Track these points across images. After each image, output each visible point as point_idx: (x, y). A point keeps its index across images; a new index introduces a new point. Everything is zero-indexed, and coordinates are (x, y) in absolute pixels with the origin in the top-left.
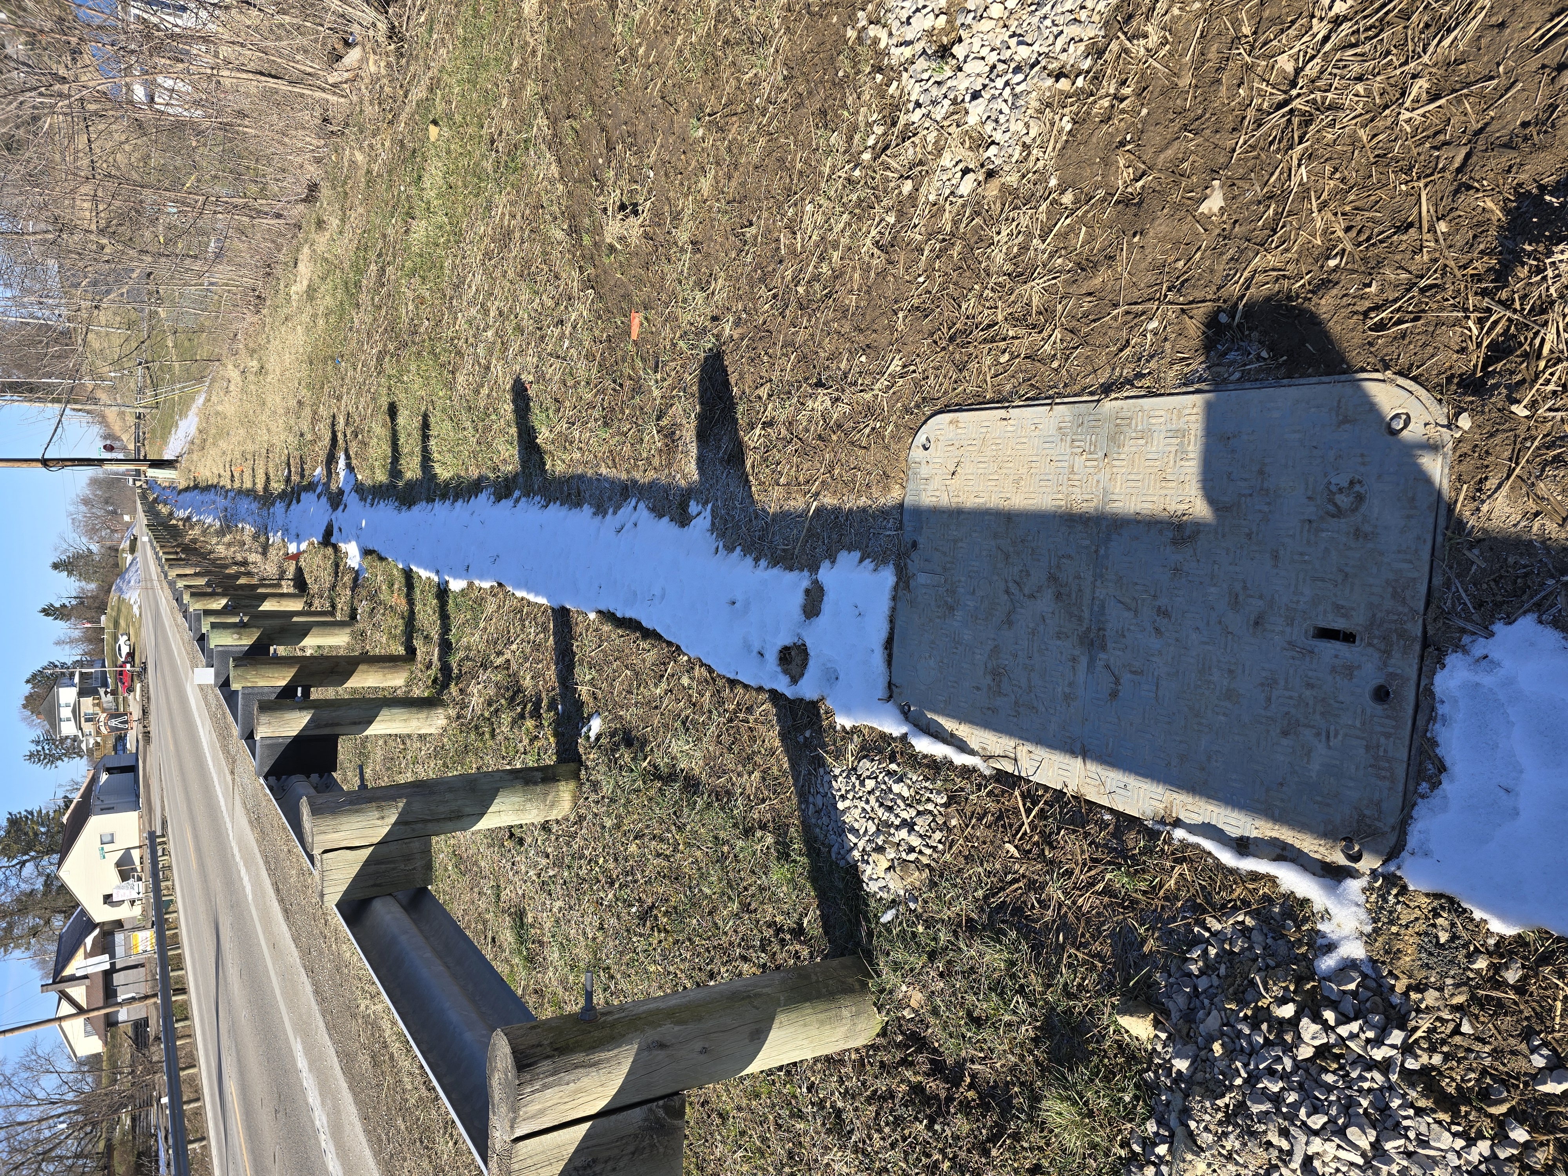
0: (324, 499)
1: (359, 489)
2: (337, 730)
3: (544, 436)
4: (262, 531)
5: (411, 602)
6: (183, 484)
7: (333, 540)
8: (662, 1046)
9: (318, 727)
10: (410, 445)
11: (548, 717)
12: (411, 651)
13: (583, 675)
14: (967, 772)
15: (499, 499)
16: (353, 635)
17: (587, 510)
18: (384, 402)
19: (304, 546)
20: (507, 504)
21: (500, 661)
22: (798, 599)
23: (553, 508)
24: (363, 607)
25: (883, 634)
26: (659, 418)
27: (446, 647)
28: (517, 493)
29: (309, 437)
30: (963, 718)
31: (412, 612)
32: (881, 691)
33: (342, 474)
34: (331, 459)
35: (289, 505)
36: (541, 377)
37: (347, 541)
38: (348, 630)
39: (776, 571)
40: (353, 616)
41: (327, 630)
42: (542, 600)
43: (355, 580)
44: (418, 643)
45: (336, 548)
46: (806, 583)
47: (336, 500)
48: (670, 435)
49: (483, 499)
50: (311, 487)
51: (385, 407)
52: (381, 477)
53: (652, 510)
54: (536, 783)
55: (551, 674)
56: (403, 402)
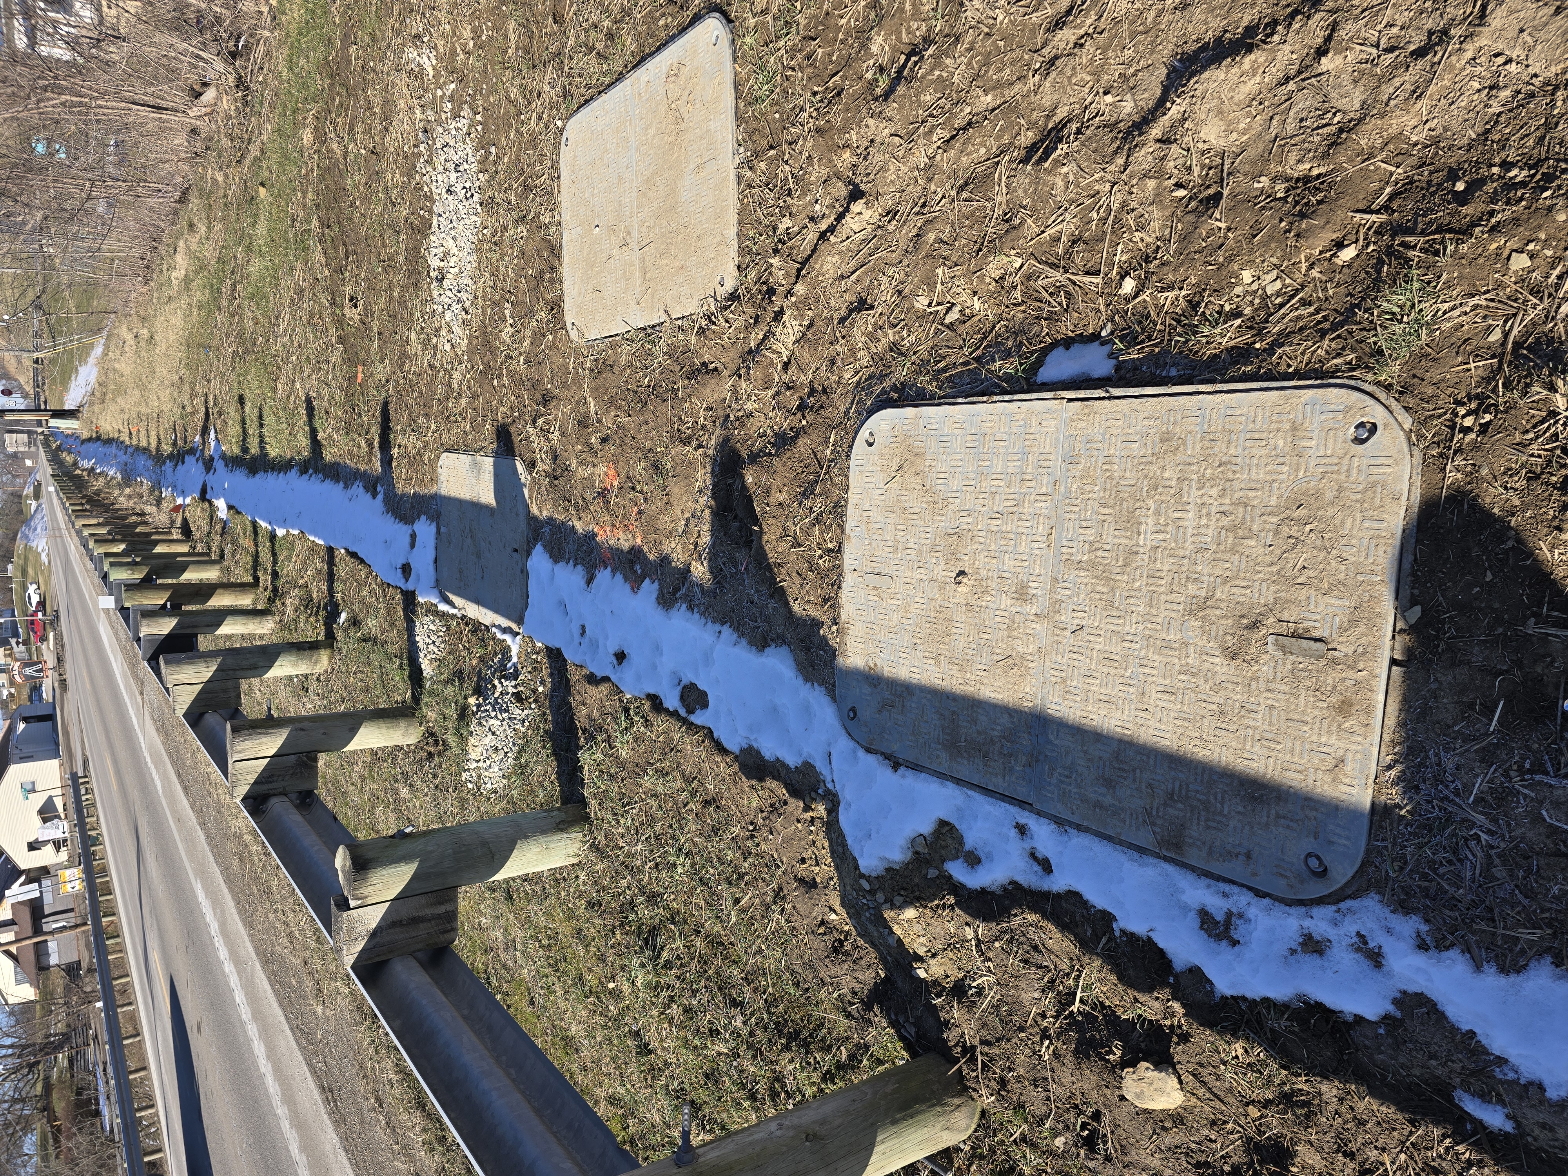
0: (200, 463)
1: (223, 456)
2: (196, 630)
3: (320, 435)
4: (157, 486)
5: (257, 546)
6: (85, 435)
7: (208, 497)
8: (302, 730)
9: (183, 628)
10: (253, 429)
11: (322, 613)
12: (256, 579)
13: (338, 586)
14: (454, 616)
15: (302, 474)
16: (221, 569)
17: (341, 484)
18: (236, 393)
19: (188, 500)
20: (305, 477)
21: (301, 582)
22: (407, 540)
23: (327, 481)
24: (228, 550)
25: (433, 557)
27: (275, 575)
28: (311, 471)
29: (189, 409)
30: (454, 594)
31: (257, 552)
32: (432, 584)
33: (213, 444)
34: (205, 431)
35: (176, 465)
36: (319, 395)
37: (218, 498)
38: (218, 567)
39: (401, 525)
40: (222, 556)
41: (201, 567)
42: (321, 542)
43: (224, 528)
44: (260, 574)
45: (211, 504)
46: (410, 532)
47: (209, 465)
48: (370, 443)
49: (294, 472)
50: (192, 451)
51: (236, 398)
52: (236, 450)
53: (365, 487)
54: (305, 650)
55: (325, 587)
56: (248, 395)
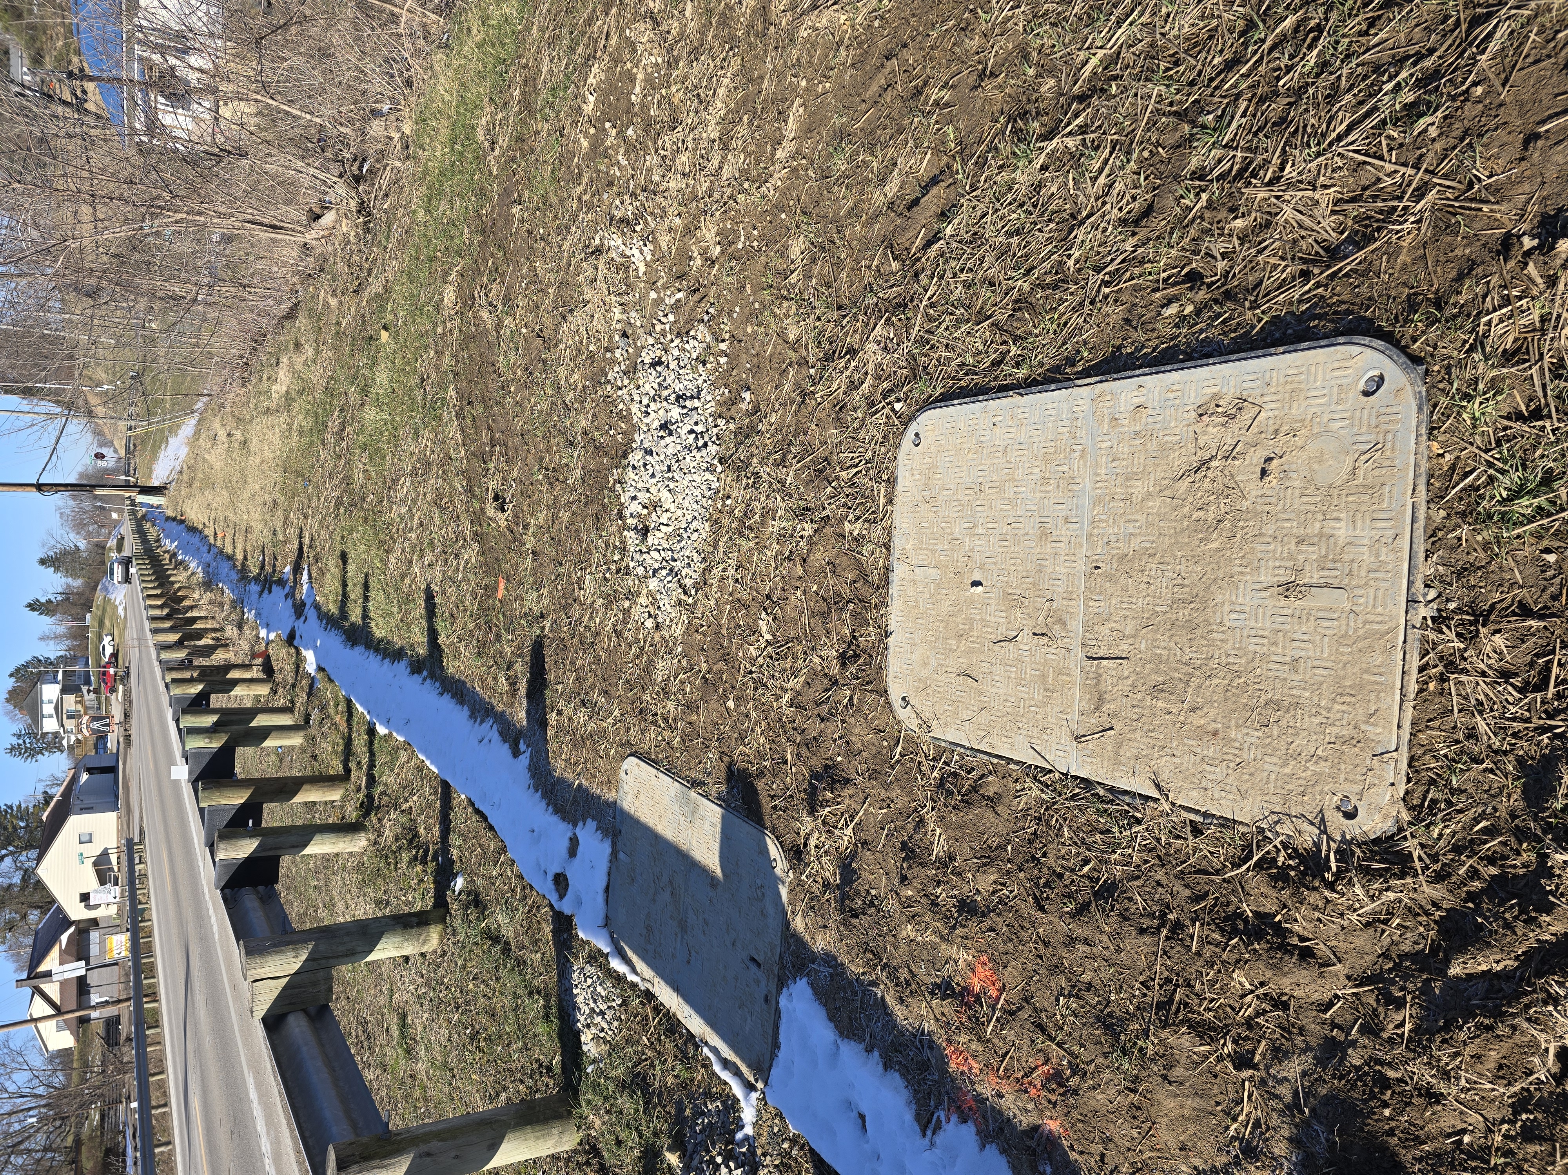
0: (290, 602)
1: (317, 607)
2: (278, 852)
3: (442, 639)
4: (238, 604)
5: (350, 726)
6: (170, 513)
7: (295, 643)
8: (428, 1154)
9: (264, 850)
10: (355, 593)
11: (432, 866)
12: (348, 771)
13: (455, 840)
14: (634, 985)
15: (413, 673)
16: (306, 737)
17: (466, 712)
18: (338, 548)
19: (272, 636)
20: (417, 678)
21: (405, 806)
22: (566, 843)
23: (447, 697)
24: (315, 715)
25: (604, 884)
26: (508, 669)
27: (372, 780)
28: (425, 673)
29: (281, 537)
30: (635, 952)
31: (350, 735)
32: (601, 922)
33: (305, 587)
34: (297, 569)
35: (262, 592)
36: (443, 592)
37: (306, 648)
38: (302, 733)
39: (555, 819)
40: (307, 720)
41: (284, 734)
42: (433, 768)
43: (311, 686)
44: (352, 765)
45: (298, 652)
46: (570, 834)
47: (299, 609)
48: (513, 683)
49: (402, 667)
50: (281, 582)
51: (338, 553)
52: (333, 608)
53: (501, 733)
54: (412, 927)
55: (436, 831)
56: (351, 555)
